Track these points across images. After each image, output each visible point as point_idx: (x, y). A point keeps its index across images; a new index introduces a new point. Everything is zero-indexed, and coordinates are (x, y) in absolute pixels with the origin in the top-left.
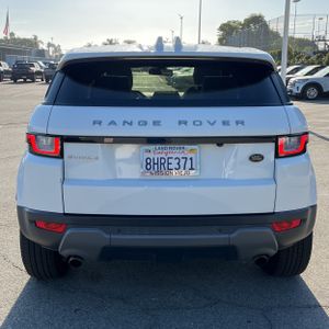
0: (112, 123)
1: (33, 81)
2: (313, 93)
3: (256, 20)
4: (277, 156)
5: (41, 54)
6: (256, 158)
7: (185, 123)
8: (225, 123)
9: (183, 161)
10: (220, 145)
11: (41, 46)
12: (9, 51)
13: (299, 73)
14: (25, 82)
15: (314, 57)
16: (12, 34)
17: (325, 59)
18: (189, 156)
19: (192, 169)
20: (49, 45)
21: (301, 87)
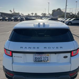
0: (26, 48)
1: (18, 21)
2: (70, 24)
3: (59, 9)
4: (71, 56)
5: (20, 16)
6: (65, 57)
7: (46, 48)
8: (57, 48)
9: (45, 58)
10: (56, 54)
11: (20, 14)
12: (14, 15)
13: (67, 20)
14: (17, 21)
15: (70, 16)
16: (15, 12)
17: (72, 17)
18: (47, 56)
19: (48, 60)
20: (21, 14)
21: (68, 22)
